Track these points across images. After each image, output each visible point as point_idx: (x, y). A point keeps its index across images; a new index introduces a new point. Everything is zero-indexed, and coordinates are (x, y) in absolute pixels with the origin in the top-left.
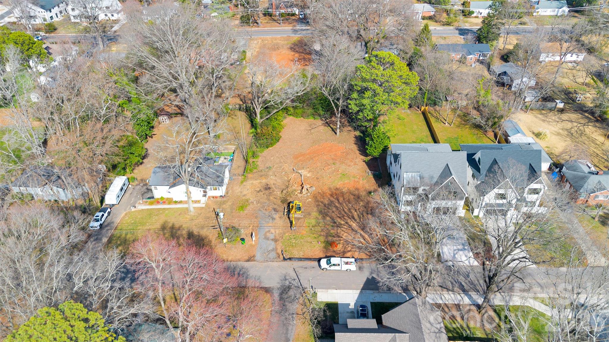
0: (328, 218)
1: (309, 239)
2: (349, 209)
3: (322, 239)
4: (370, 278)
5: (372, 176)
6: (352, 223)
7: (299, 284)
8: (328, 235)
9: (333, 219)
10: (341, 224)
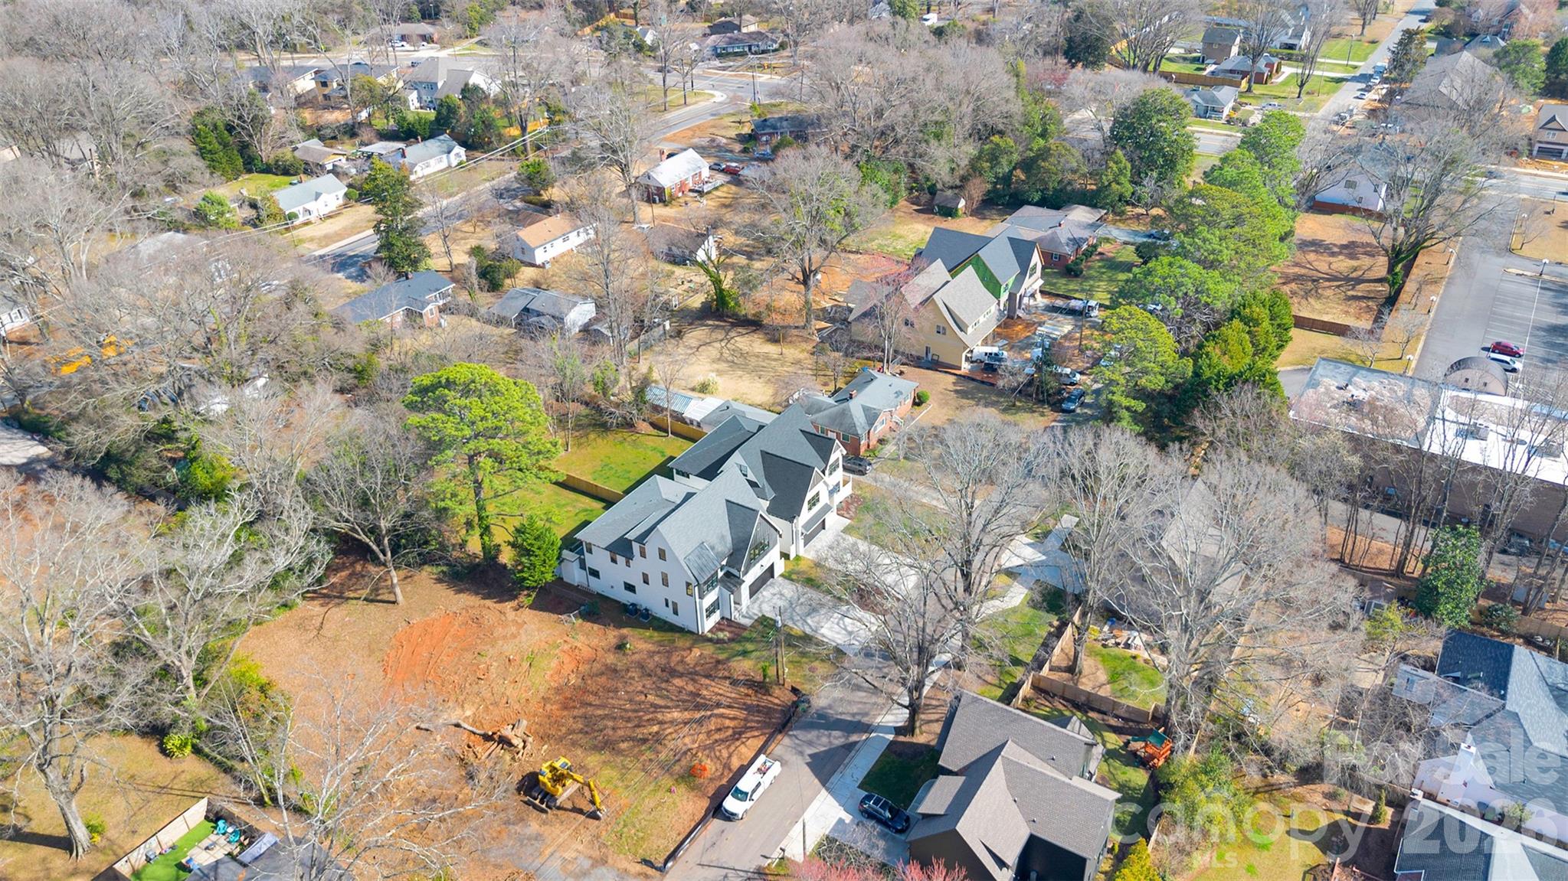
0: (624, 746)
1: (650, 803)
2: (631, 701)
3: (667, 781)
4: (809, 760)
5: (580, 621)
6: (669, 715)
7: (741, 874)
8: (666, 768)
9: (632, 739)
10: (657, 733)
